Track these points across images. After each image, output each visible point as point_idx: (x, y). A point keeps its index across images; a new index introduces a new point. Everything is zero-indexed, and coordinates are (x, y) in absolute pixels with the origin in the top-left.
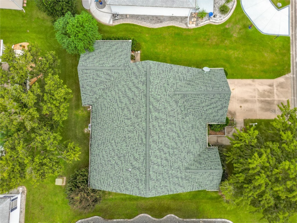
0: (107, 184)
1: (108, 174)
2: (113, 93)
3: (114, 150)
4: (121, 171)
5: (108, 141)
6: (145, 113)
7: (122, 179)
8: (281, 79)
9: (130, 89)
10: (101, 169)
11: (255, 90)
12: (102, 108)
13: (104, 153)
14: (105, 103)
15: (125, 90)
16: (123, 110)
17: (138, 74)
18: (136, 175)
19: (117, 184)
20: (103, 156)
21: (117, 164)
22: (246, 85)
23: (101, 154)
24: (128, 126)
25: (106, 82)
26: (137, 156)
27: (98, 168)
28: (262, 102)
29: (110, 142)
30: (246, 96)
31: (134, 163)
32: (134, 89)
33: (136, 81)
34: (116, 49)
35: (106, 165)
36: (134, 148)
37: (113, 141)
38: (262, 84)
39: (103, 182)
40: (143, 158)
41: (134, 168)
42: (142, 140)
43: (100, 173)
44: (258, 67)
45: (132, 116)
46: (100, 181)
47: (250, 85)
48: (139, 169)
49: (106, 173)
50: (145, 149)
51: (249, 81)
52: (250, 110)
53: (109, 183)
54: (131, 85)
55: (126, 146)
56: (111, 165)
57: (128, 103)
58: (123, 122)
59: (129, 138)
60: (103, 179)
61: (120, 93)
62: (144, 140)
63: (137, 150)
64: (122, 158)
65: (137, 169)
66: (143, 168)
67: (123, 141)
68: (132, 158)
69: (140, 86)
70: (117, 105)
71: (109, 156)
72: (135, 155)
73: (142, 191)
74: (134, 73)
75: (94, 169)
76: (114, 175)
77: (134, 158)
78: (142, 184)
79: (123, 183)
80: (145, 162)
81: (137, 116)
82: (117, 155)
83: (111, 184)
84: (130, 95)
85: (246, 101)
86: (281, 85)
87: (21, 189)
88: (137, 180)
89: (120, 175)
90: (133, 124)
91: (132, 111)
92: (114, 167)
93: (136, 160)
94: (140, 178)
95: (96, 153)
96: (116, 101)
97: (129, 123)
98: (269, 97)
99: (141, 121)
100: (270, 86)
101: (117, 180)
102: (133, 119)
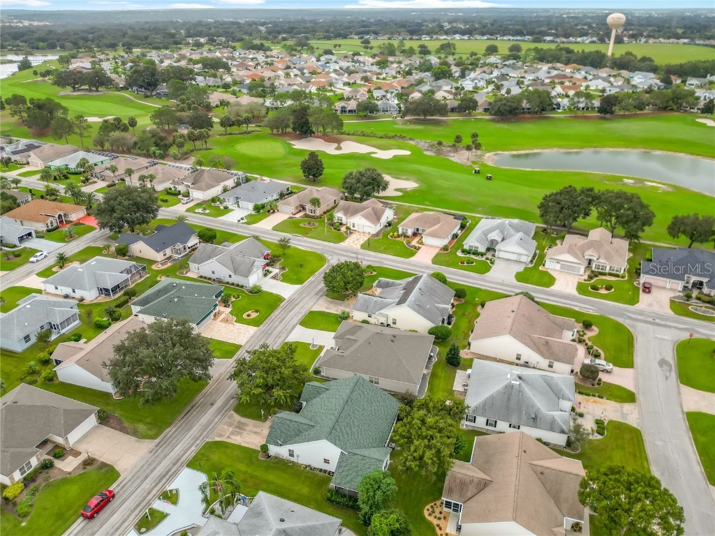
2: (362, 441)
4: (372, 396)
5: (378, 417)
6: (342, 412)
7: (374, 392)
8: (217, 439)
9: (347, 433)
11: (244, 438)
12: (376, 439)
13: (383, 413)
14: (371, 440)
15: (351, 435)
16: (358, 426)
17: (337, 438)
18: (363, 388)
20: (385, 411)
21: (374, 401)
22: (247, 443)
24: (358, 414)
26: (358, 396)
27: (390, 408)
28: (243, 430)
30: (254, 435)
31: (361, 393)
32: (344, 431)
33: (341, 434)
34: (347, 476)
35: (383, 405)
36: (358, 401)
37: (373, 414)
38: (235, 440)
40: (355, 393)
41: (363, 392)
44: (229, 451)
46: (392, 400)
47: (244, 442)
49: (385, 401)
51: (243, 445)
52: (256, 426)
54: (346, 436)
56: (379, 403)
57: (352, 427)
60: (389, 400)
62: (349, 400)
64: (369, 401)
65: (360, 390)
68: (362, 397)
69: (339, 430)
70: (361, 431)
74: (339, 440)
75: (394, 409)
76: (379, 397)
79: (373, 390)
80: (354, 390)
81: (349, 415)
82: (373, 405)
83: (383, 394)
84: (348, 429)
85: (255, 433)
86: (221, 435)
87: (464, 427)
88: (362, 385)
90: (354, 413)
91: (351, 420)
92: (377, 401)
95: (390, 416)
96: (361, 434)
98: (236, 431)
99: (347, 410)
100: (229, 438)
101: (377, 393)
102: (352, 415)
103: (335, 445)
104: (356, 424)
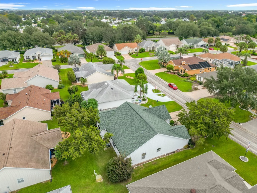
0: (134, 147)
1: (131, 144)
3: (129, 134)
4: (138, 137)
5: (123, 134)
6: (136, 113)
7: (140, 139)
9: (124, 112)
10: (126, 145)
12: (112, 127)
13: (123, 139)
14: (113, 123)
15: (121, 114)
16: (124, 119)
18: (147, 132)
19: (139, 143)
20: (124, 140)
21: (134, 136)
23: (122, 141)
24: (130, 121)
25: (110, 117)
26: (142, 126)
27: (124, 146)
29: (124, 133)
31: (142, 129)
32: (125, 111)
33: (125, 109)
35: (128, 142)
36: (138, 125)
37: (126, 131)
39: (131, 149)
40: (145, 124)
42: (140, 120)
43: (126, 147)
44: (170, 109)
45: (130, 117)
46: (129, 151)
48: (146, 129)
49: (130, 145)
50: (144, 121)
53: (134, 146)
54: (123, 111)
55: (134, 127)
56: (131, 139)
57: (125, 116)
58: (126, 122)
59: (133, 124)
60: (130, 148)
61: (119, 116)
63: (140, 124)
64: (135, 132)
65: (145, 129)
66: (148, 127)
67: (131, 127)
68: (140, 129)
69: (128, 108)
70: (120, 120)
71: (127, 137)
72: (141, 126)
73: (154, 134)
74: (123, 107)
75: (122, 149)
76: (135, 141)
77: (141, 127)
78: (152, 132)
79: (142, 139)
80: (147, 124)
81: (132, 116)
82: (131, 134)
83: (136, 146)
84: (125, 113)
88: (149, 132)
89: (138, 138)
90: (133, 119)
91: (129, 116)
92: (133, 139)
93: (143, 127)
94: (149, 131)
95: (119, 142)
96: (119, 119)
97: (130, 120)
99: (136, 116)
101: (138, 142)
102: (131, 118)
103: (122, 105)
104: (126, 118)
